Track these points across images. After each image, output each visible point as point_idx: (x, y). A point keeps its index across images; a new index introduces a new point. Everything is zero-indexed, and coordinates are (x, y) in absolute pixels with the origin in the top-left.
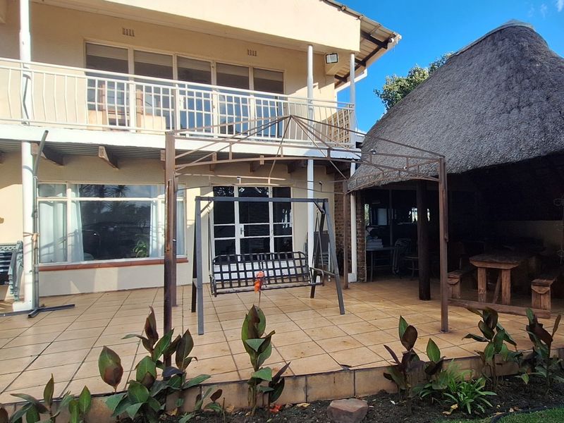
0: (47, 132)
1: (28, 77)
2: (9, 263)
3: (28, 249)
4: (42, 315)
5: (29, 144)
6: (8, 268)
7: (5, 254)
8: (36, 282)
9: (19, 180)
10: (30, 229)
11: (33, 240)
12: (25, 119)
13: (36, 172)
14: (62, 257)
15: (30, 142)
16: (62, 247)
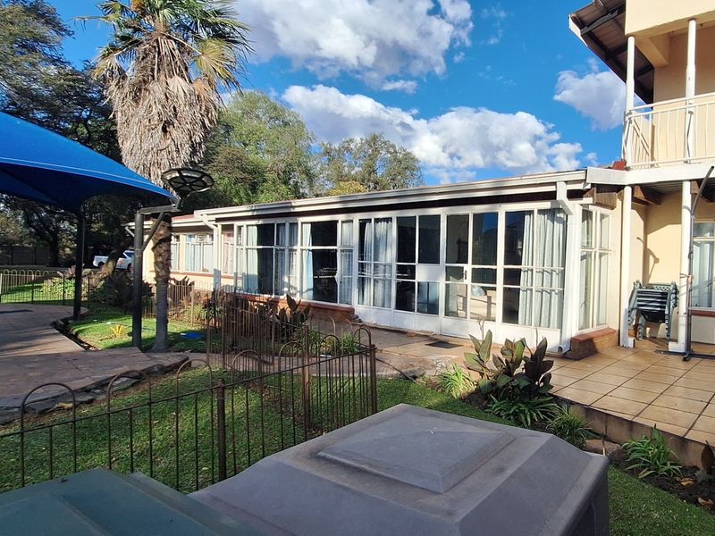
0: (713, 167)
1: (691, 113)
2: (665, 303)
3: (683, 291)
4: (694, 360)
5: (689, 183)
6: (664, 307)
7: (662, 293)
8: (689, 325)
9: (678, 221)
10: (686, 272)
11: (687, 281)
12: (687, 158)
13: (694, 211)
14: (706, 302)
15: (691, 181)
16: (707, 291)
